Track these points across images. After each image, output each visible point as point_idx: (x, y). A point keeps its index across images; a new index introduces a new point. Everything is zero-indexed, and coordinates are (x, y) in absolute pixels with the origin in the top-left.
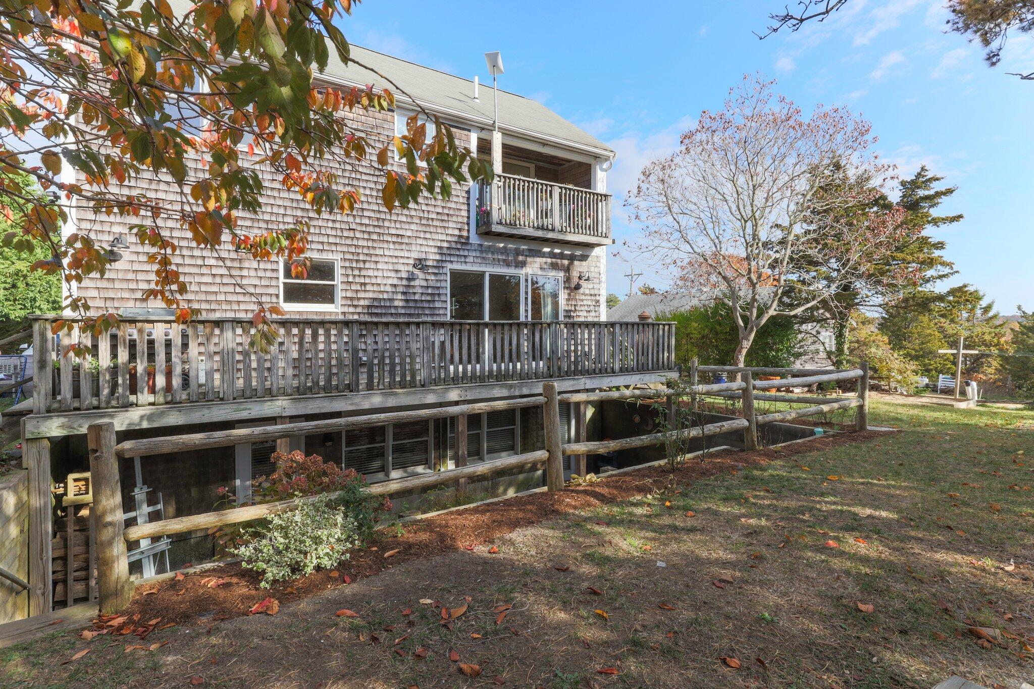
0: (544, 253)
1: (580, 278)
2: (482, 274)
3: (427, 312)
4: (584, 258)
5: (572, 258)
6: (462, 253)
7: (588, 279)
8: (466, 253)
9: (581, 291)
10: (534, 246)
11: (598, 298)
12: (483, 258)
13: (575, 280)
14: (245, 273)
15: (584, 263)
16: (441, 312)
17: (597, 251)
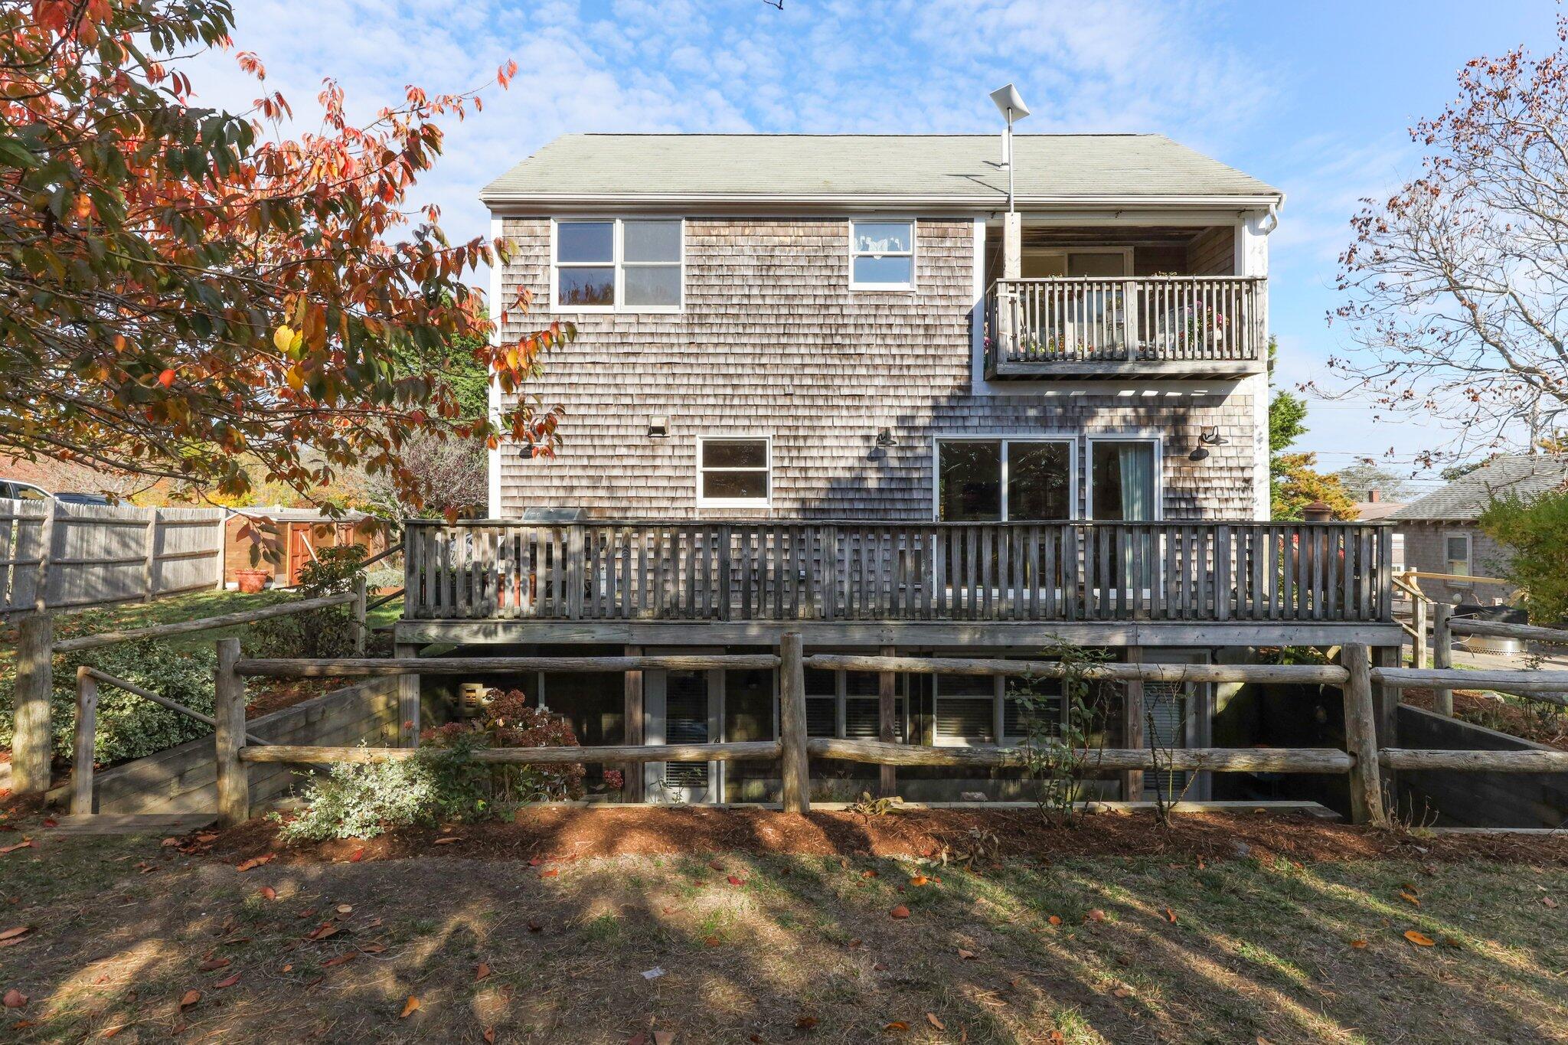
0: (1121, 398)
1: (1202, 439)
2: (995, 446)
3: (899, 506)
4: (1215, 401)
5: (1187, 402)
6: (958, 413)
7: (1217, 441)
8: (966, 412)
9: (1208, 462)
10: (1098, 390)
11: (1247, 474)
12: (998, 417)
13: (1194, 443)
14: (658, 462)
15: (1213, 411)
16: (922, 506)
17: (1242, 387)
